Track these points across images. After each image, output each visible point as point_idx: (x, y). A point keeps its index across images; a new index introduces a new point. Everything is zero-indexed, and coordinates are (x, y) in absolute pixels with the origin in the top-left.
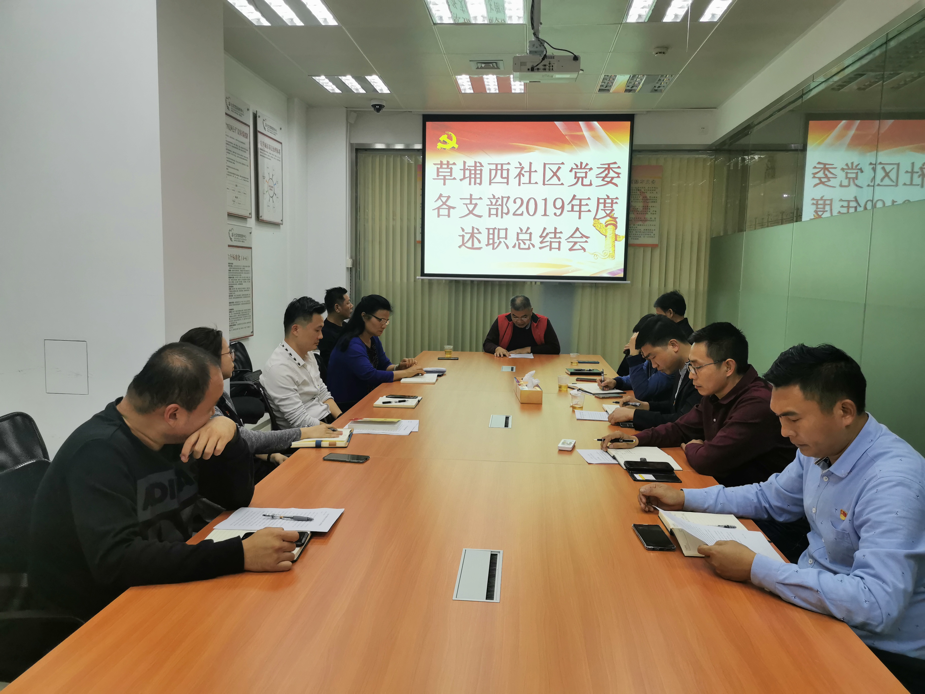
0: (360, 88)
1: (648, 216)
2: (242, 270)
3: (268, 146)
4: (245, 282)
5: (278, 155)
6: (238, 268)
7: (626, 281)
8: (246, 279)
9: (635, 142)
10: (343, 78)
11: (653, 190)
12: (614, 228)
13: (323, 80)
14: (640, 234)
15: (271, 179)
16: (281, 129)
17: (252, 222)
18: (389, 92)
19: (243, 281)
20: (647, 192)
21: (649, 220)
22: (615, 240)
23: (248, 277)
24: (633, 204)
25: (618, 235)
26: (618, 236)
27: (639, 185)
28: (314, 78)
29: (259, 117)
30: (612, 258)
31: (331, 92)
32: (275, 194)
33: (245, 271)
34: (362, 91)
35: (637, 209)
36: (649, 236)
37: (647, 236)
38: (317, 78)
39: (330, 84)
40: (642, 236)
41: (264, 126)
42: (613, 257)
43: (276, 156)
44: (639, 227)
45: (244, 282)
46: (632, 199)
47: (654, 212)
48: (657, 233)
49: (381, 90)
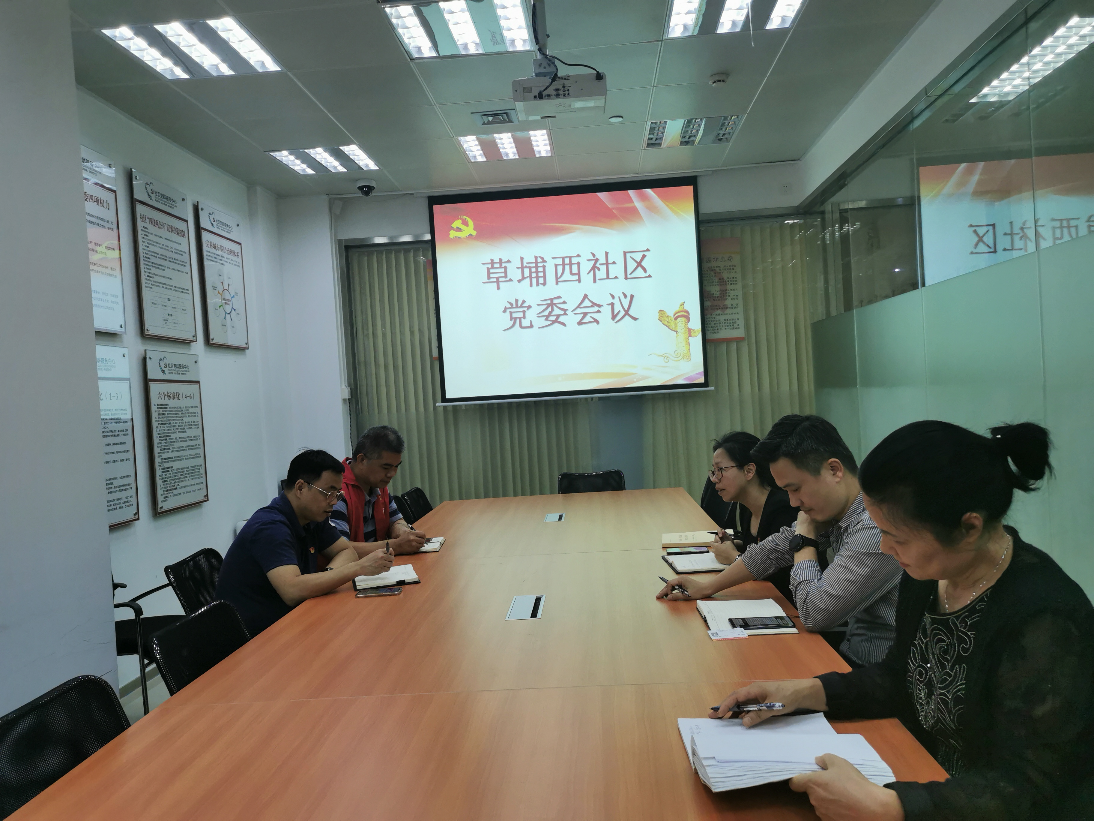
0: (338, 166)
1: (728, 302)
2: (184, 412)
3: (220, 247)
4: (191, 428)
5: (235, 259)
6: (178, 411)
7: (708, 387)
8: (192, 425)
9: (703, 210)
10: (312, 152)
11: (730, 269)
12: (686, 321)
13: (285, 157)
14: (720, 326)
15: (226, 290)
16: (238, 225)
17: (199, 347)
18: (377, 168)
19: (186, 427)
20: (723, 273)
21: (730, 308)
22: (689, 336)
23: (194, 422)
24: (708, 288)
25: (691, 329)
26: (692, 331)
27: (713, 264)
28: (272, 154)
29: (202, 209)
30: (687, 359)
31: (301, 173)
32: (235, 310)
33: (189, 413)
34: (342, 169)
35: (713, 294)
36: (732, 327)
37: (729, 327)
38: (277, 155)
39: (298, 162)
40: (723, 328)
41: (210, 221)
42: (688, 357)
43: (232, 260)
44: (718, 318)
45: (188, 428)
46: (705, 283)
47: (735, 297)
48: (741, 322)
49: (367, 166)
